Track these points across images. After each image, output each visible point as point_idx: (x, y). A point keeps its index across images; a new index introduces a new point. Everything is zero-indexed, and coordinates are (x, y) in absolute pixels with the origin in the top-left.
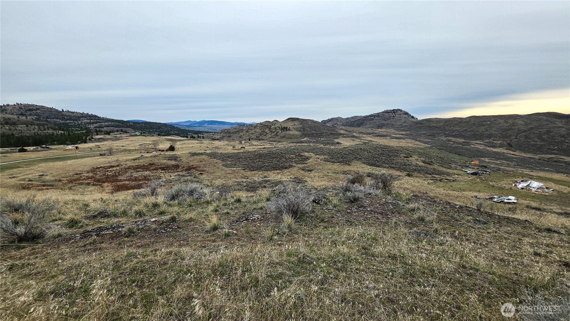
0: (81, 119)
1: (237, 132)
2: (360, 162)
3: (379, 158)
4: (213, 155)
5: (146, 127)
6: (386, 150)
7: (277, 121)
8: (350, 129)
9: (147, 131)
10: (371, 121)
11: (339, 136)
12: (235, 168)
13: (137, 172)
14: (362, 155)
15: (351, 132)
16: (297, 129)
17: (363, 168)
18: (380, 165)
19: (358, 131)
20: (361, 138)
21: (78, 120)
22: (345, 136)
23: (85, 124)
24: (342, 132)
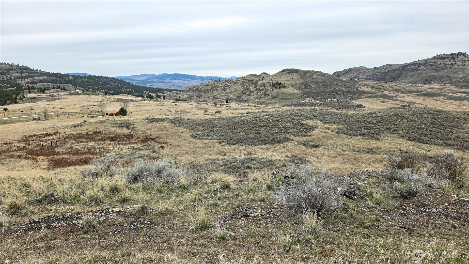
0: (11, 72)
1: (210, 90)
2: (395, 135)
3: (427, 130)
4: (178, 122)
5: (90, 82)
6: (439, 116)
7: (266, 74)
8: (380, 84)
9: (91, 88)
10: (414, 73)
11: (362, 95)
12: (207, 141)
13: (78, 143)
14: (399, 125)
15: (380, 89)
16: (295, 86)
17: (400, 144)
18: (428, 141)
19: (392, 87)
20: (397, 99)
21: (7, 73)
22: (370, 95)
23: (14, 79)
24: (366, 89)
